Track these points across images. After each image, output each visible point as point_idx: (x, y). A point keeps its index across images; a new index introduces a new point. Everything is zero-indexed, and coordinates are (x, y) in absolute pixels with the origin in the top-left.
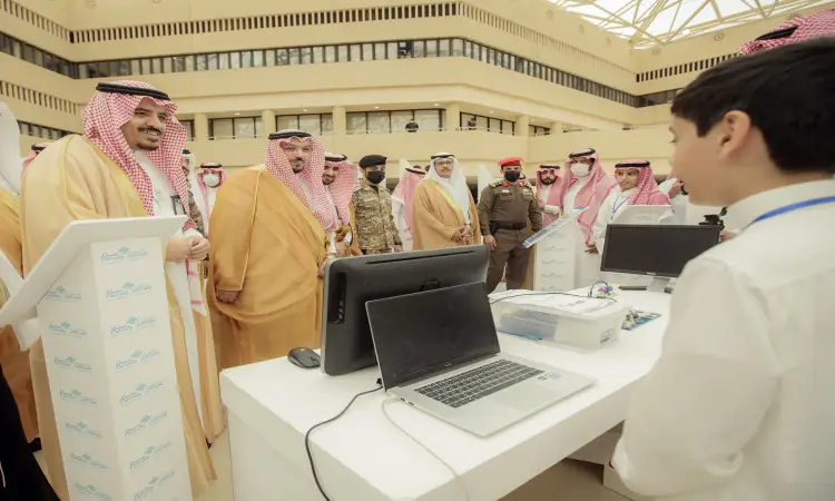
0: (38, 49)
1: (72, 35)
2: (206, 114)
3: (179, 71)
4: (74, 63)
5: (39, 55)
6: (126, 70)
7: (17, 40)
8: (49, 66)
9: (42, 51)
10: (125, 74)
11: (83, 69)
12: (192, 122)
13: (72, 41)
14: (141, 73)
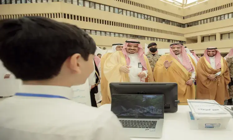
0: (175, 22)
1: (184, 17)
2: (220, 33)
3: (212, 22)
4: (184, 24)
5: (176, 24)
6: (197, 24)
7: (171, 21)
8: (178, 26)
9: (176, 22)
10: (196, 25)
11: (186, 25)
12: (215, 35)
13: (184, 19)
14: (201, 24)
